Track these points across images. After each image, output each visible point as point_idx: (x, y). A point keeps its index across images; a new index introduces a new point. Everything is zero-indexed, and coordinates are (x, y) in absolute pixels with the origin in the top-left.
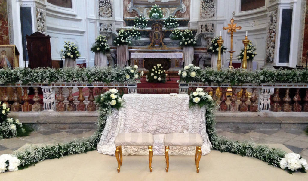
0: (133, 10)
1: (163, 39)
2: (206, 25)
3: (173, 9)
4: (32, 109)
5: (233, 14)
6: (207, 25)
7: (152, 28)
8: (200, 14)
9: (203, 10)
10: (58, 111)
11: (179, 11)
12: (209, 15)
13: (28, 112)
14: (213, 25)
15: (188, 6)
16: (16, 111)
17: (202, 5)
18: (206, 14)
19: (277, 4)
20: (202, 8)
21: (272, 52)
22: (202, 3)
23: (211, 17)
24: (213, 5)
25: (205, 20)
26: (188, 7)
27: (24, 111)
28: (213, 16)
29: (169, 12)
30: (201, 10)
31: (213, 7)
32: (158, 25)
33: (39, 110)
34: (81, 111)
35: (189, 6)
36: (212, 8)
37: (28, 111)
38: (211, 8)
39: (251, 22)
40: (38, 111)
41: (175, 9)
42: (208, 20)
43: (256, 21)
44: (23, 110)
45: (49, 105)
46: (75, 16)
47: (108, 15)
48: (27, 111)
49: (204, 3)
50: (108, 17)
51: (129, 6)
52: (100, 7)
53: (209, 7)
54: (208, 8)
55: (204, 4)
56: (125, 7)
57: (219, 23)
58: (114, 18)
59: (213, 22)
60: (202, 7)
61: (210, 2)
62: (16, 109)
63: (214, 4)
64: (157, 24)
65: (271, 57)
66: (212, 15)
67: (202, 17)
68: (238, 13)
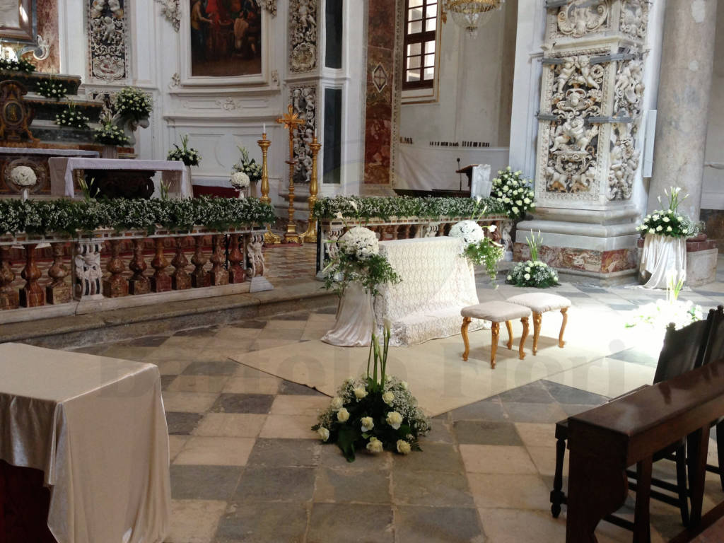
1: (29, 121)
2: (107, 96)
4: (54, 298)
5: (173, 78)
6: (111, 95)
8: (88, 69)
9: (96, 60)
10: (116, 297)
11: (29, 53)
12: (112, 72)
13: (43, 307)
15: (53, 45)
16: (13, 308)
17: (93, 48)
18: (104, 69)
19: (318, 78)
20: (94, 55)
21: (310, 163)
22: (93, 43)
24: (120, 52)
25: (103, 83)
26: (53, 48)
27: (31, 306)
28: (124, 76)
30: (89, 58)
31: (123, 57)
32: (15, 86)
33: (70, 298)
34: (164, 291)
35: (56, 45)
36: (120, 59)
37: (43, 305)
38: (116, 58)
39: (222, 101)
40: (67, 301)
41: (18, 48)
42: (110, 84)
43: (235, 100)
44: (30, 303)
45: (95, 283)
48: (41, 304)
49: (98, 44)
53: (111, 56)
54: (108, 56)
55: (96, 46)
60: (93, 53)
61: (113, 45)
62: (11, 301)
63: (123, 49)
64: (13, 83)
65: (309, 172)
67: (94, 75)
68: (187, 78)
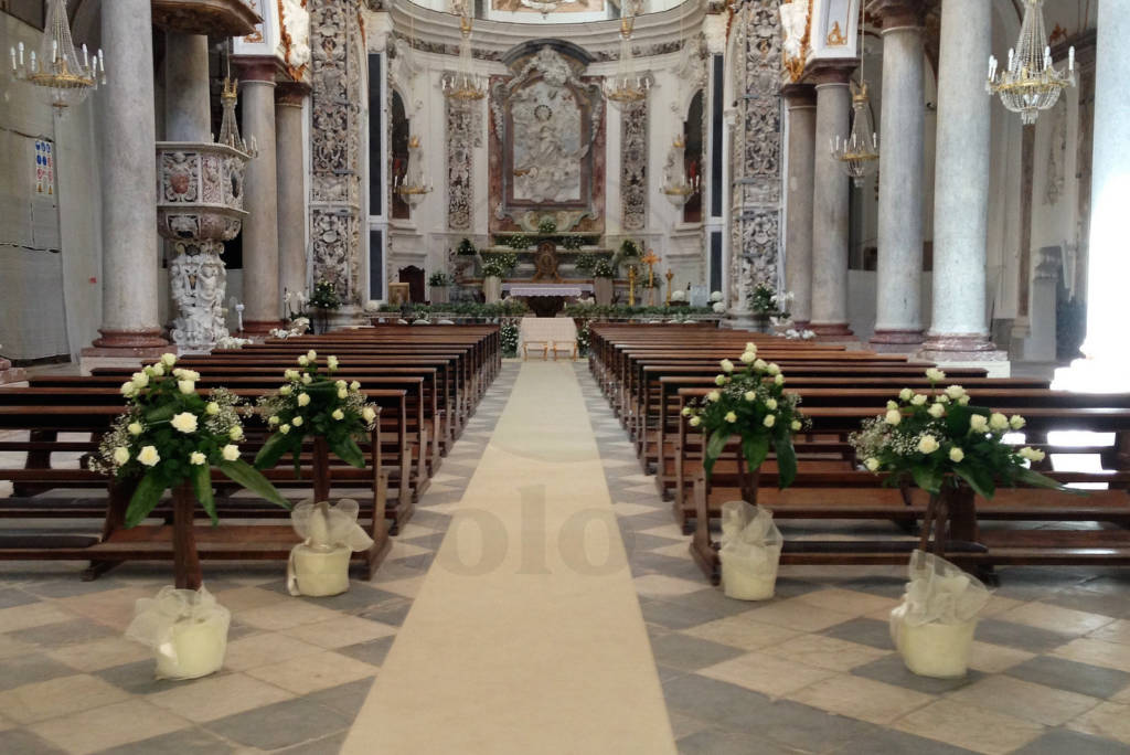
0: (506, 215)
1: (557, 266)
2: (631, 243)
3: (576, 213)
5: (672, 226)
6: (634, 242)
7: (539, 249)
8: (622, 224)
9: (627, 217)
11: (586, 216)
12: (636, 225)
14: (643, 242)
15: (602, 209)
17: (626, 208)
18: (631, 223)
23: (640, 229)
24: (642, 209)
25: (630, 233)
26: (602, 212)
28: (643, 227)
29: (568, 218)
30: (623, 216)
31: (643, 212)
35: (604, 209)
36: (641, 214)
38: (639, 214)
41: (579, 214)
42: (635, 234)
46: (414, 230)
47: (464, 226)
49: (628, 205)
50: (464, 229)
51: (499, 209)
52: (450, 212)
53: (636, 213)
56: (492, 211)
57: (654, 240)
58: (473, 230)
59: (644, 238)
60: (625, 212)
61: (638, 204)
63: (644, 207)
66: (641, 225)
67: (625, 228)
68: (680, 224)
